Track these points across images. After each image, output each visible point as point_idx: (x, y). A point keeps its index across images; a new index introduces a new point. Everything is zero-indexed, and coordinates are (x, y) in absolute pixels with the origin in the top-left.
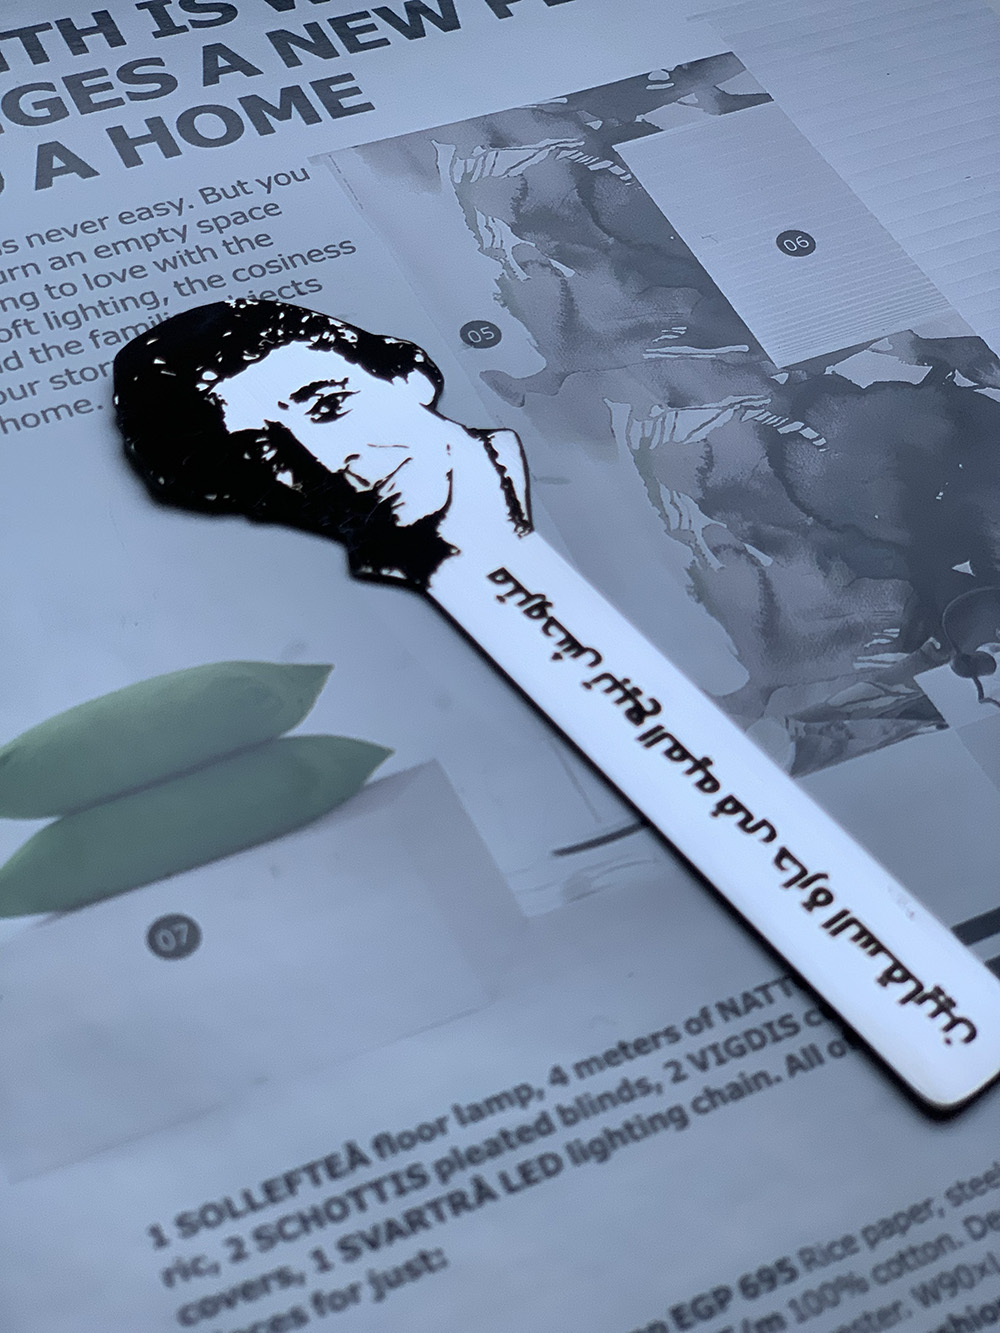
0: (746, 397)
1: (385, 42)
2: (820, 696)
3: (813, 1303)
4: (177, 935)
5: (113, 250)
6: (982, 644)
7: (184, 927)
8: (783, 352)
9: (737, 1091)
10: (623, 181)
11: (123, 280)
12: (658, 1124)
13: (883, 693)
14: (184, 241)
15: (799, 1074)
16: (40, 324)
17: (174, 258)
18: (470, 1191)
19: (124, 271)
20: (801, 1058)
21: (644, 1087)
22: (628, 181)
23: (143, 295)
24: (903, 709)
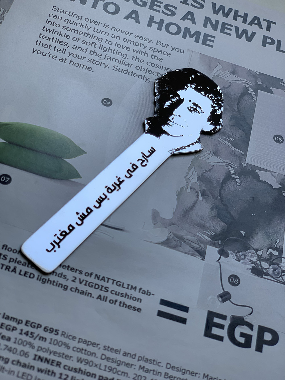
0: (232, 163)
1: (230, 35)
2: (182, 233)
3: (55, 342)
4: (6, 179)
5: (127, 41)
6: (230, 250)
7: (9, 179)
8: (250, 159)
9: (82, 293)
10: (253, 100)
11: (123, 48)
12: (60, 286)
13: (197, 243)
14: (144, 49)
15: (99, 300)
16: (97, 47)
17: (138, 51)
18: (12, 268)
19: (125, 47)
20: (102, 298)
21: (65, 277)
22: (254, 100)
23: (124, 54)
24: (198, 250)
